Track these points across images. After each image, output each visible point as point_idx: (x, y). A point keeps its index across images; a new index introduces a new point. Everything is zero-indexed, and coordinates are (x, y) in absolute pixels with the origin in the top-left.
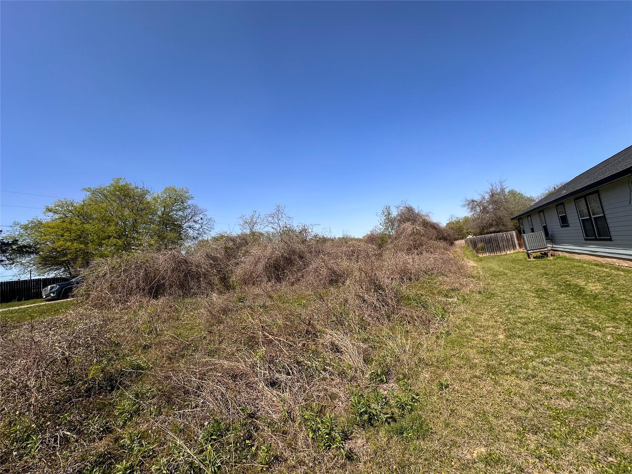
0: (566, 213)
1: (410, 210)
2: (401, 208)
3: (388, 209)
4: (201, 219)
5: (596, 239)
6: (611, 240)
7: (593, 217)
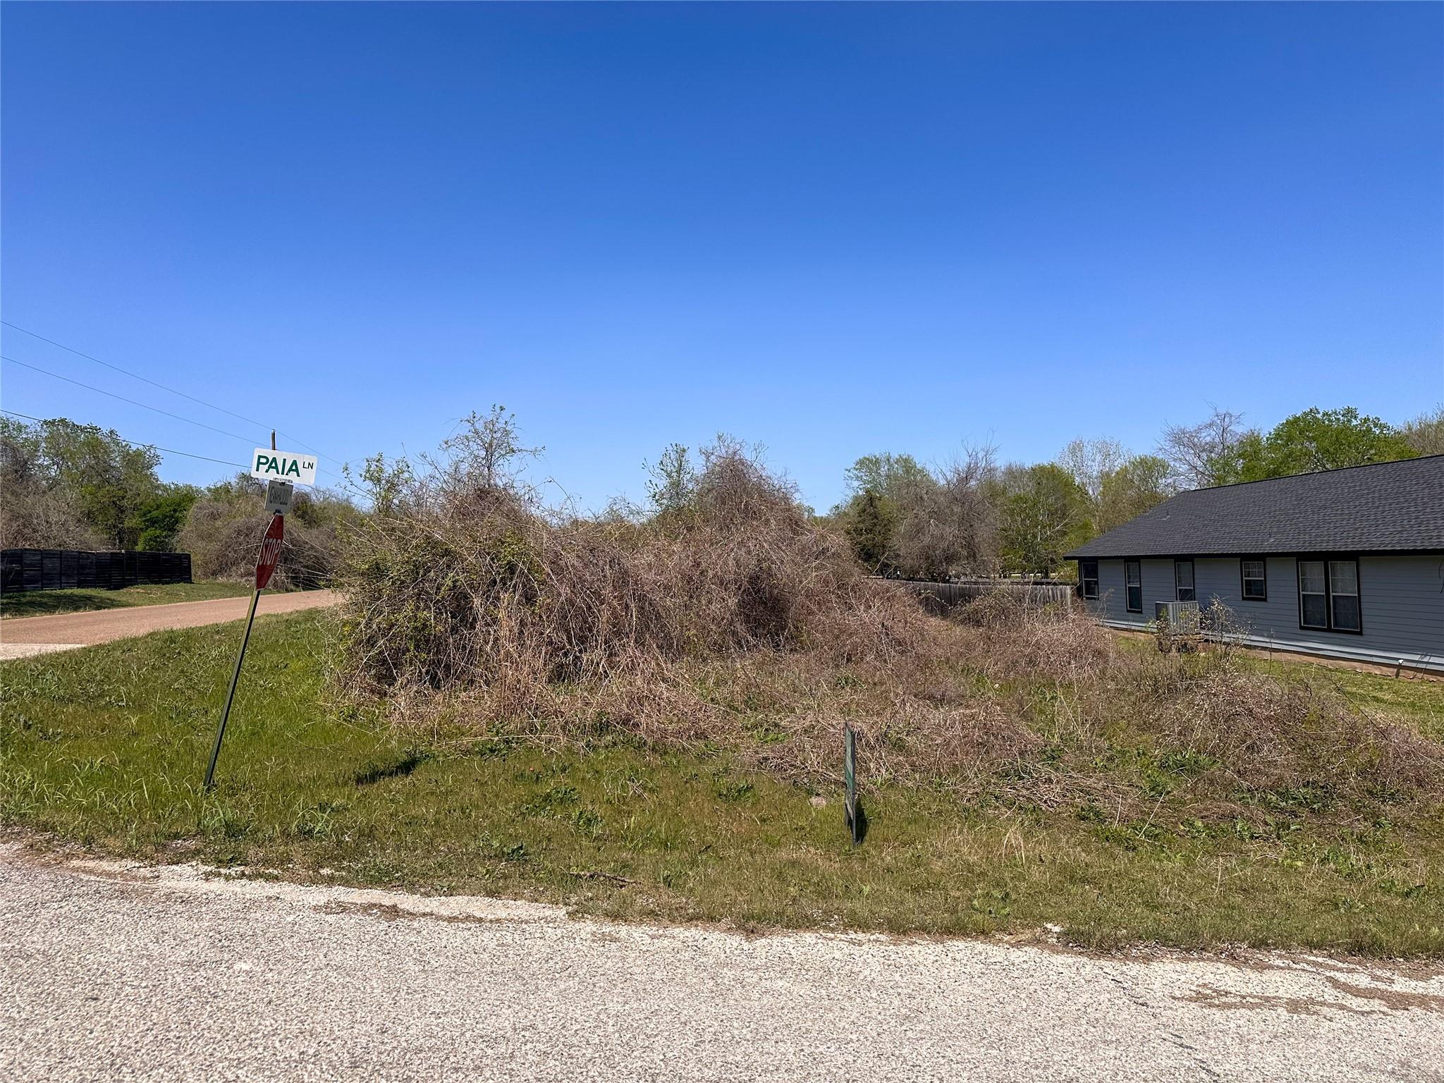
0: (1265, 578)
5: (1329, 630)
6: (1360, 633)
7: (1332, 594)
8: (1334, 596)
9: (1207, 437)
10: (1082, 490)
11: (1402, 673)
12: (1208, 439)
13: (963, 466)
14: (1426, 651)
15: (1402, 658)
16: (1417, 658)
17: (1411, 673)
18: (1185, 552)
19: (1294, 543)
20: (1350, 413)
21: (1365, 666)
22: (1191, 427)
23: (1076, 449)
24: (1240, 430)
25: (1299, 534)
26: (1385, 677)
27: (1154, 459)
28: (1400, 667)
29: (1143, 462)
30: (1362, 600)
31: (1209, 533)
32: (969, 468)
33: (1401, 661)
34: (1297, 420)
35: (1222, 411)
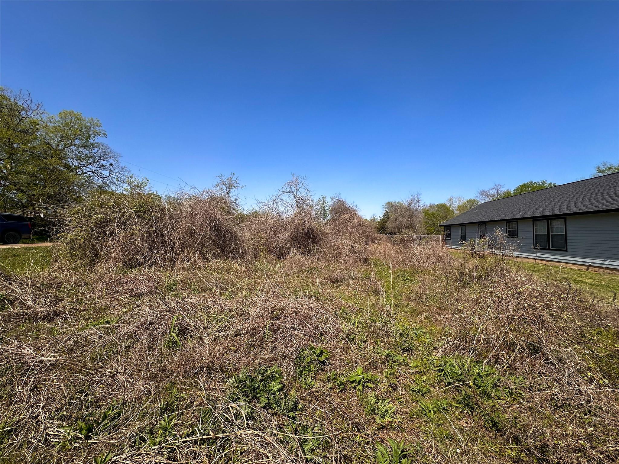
0: (517, 228)
1: (341, 203)
2: (334, 200)
3: (324, 198)
4: (111, 165)
5: (549, 249)
6: (566, 251)
7: (551, 234)
8: (552, 235)
9: (492, 192)
10: (452, 211)
11: (590, 269)
12: (493, 193)
13: (410, 200)
14: (607, 258)
15: (591, 261)
16: (600, 262)
17: (596, 269)
18: (483, 220)
19: (532, 214)
20: (544, 182)
21: (568, 265)
22: (486, 189)
23: (451, 199)
24: (503, 190)
25: (534, 210)
26: (581, 270)
27: (474, 200)
28: (590, 266)
29: (470, 201)
30: (568, 235)
31: (493, 214)
32: (412, 200)
33: (590, 263)
34: (525, 184)
35: (497, 184)
